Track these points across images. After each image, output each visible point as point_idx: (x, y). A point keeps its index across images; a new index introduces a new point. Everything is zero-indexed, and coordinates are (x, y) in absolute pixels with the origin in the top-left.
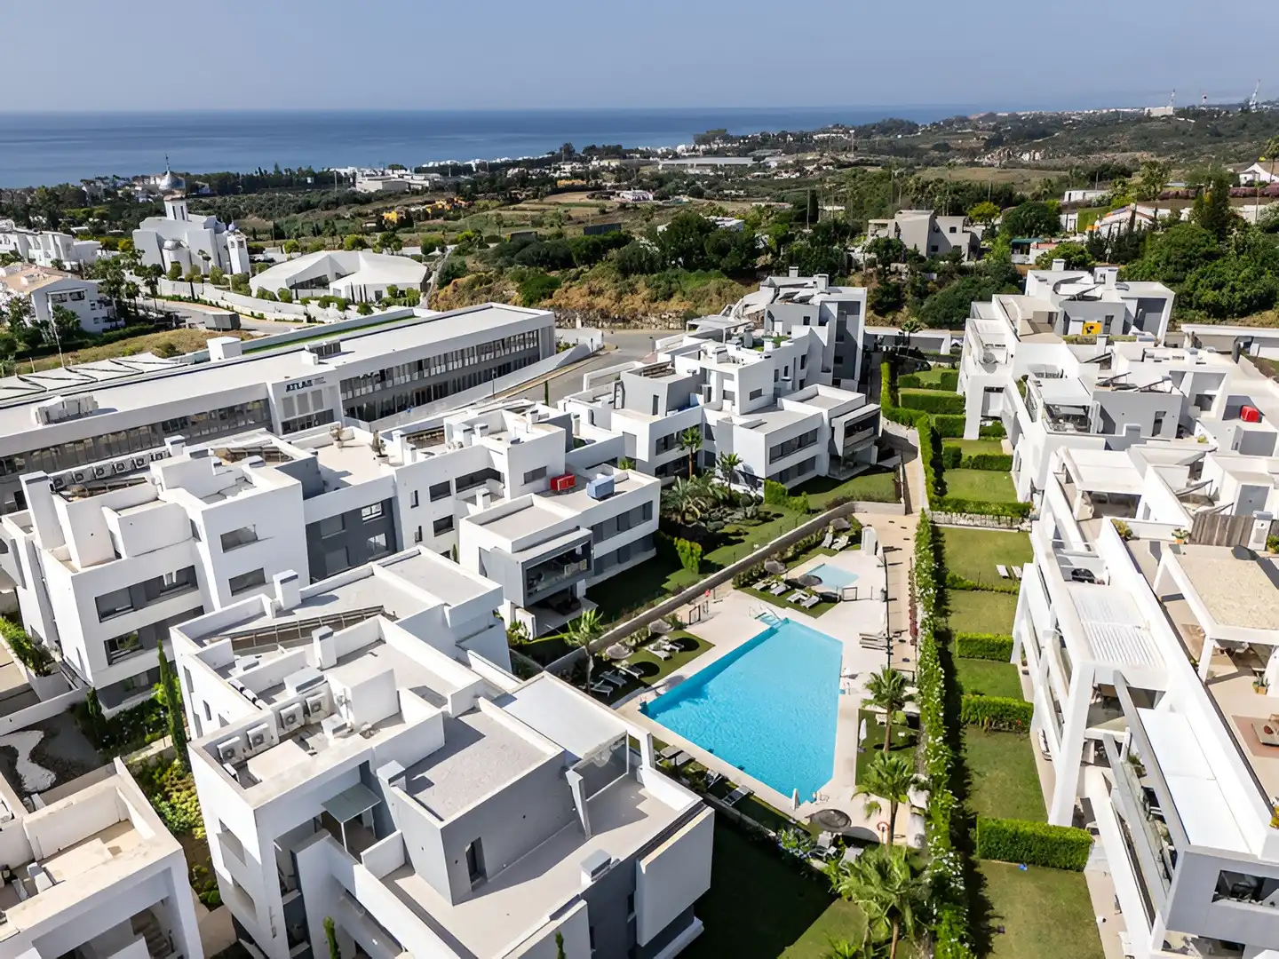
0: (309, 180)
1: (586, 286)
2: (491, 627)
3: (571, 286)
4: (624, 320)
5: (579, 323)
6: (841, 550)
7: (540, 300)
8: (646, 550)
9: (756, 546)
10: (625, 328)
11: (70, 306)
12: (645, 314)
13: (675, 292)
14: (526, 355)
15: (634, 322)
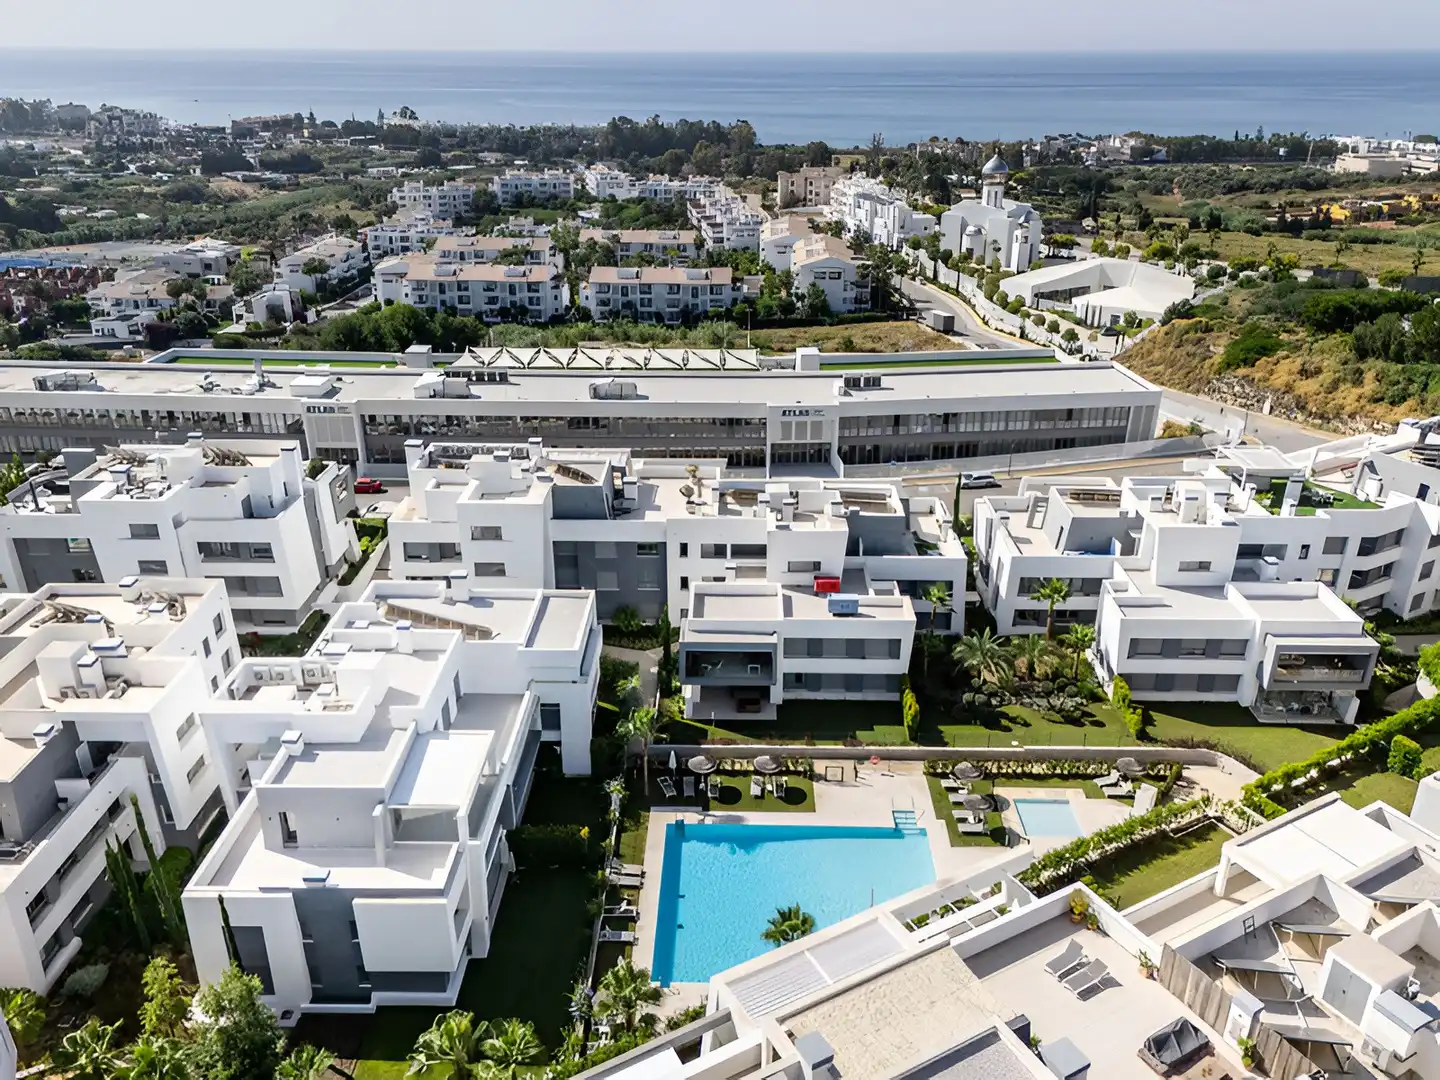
0: (1282, 151)
1: (1299, 361)
2: (574, 682)
3: (1287, 357)
4: (1322, 417)
5: (1267, 407)
6: (1110, 797)
7: (1239, 366)
8: (889, 690)
9: (1015, 743)
10: (1320, 427)
11: (822, 285)
12: (1352, 416)
13: (1409, 396)
14: (1112, 433)
15: (1335, 423)
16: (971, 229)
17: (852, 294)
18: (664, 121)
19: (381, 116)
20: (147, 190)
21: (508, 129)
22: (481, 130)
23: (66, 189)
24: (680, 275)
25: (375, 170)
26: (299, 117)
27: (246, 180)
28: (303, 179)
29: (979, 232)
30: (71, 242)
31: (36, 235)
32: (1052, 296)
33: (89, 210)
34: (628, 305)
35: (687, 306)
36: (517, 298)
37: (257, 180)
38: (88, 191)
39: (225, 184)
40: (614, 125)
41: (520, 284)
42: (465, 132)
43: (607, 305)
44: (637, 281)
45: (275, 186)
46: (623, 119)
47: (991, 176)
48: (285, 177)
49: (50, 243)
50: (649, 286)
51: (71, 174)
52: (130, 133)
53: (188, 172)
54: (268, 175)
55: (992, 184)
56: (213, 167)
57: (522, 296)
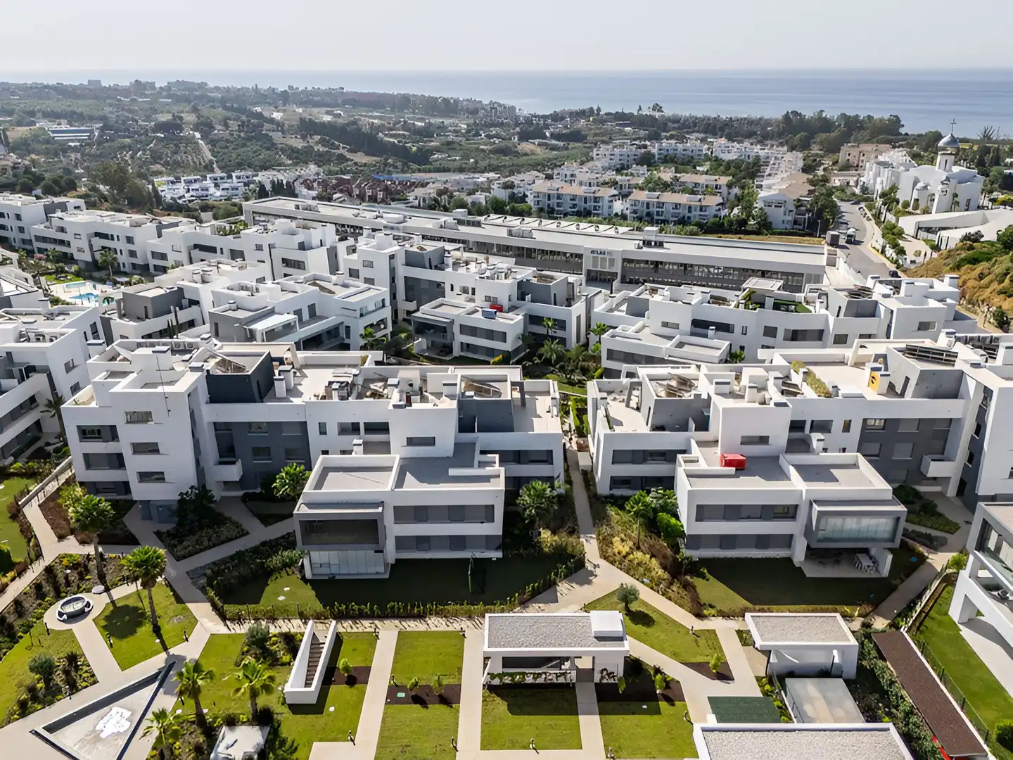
16: (920, 185)
17: (790, 218)
18: (828, 114)
19: (640, 109)
20: (482, 147)
21: (715, 118)
22: (696, 118)
23: (442, 145)
24: (684, 199)
25: (617, 141)
26: (591, 109)
27: (539, 145)
28: (572, 145)
29: (925, 187)
30: (430, 171)
31: (415, 166)
32: (928, 230)
33: (449, 156)
34: (648, 214)
35: (684, 217)
36: (587, 206)
37: (546, 145)
38: (454, 146)
39: (526, 147)
40: (787, 116)
41: (590, 197)
42: (686, 120)
43: (636, 213)
44: (657, 200)
45: (554, 148)
46: (795, 113)
47: (944, 149)
48: (562, 144)
49: (419, 171)
50: (663, 204)
51: (451, 137)
52: (498, 117)
53: (511, 139)
54: (554, 142)
55: (943, 154)
56: (524, 137)
57: (591, 204)
